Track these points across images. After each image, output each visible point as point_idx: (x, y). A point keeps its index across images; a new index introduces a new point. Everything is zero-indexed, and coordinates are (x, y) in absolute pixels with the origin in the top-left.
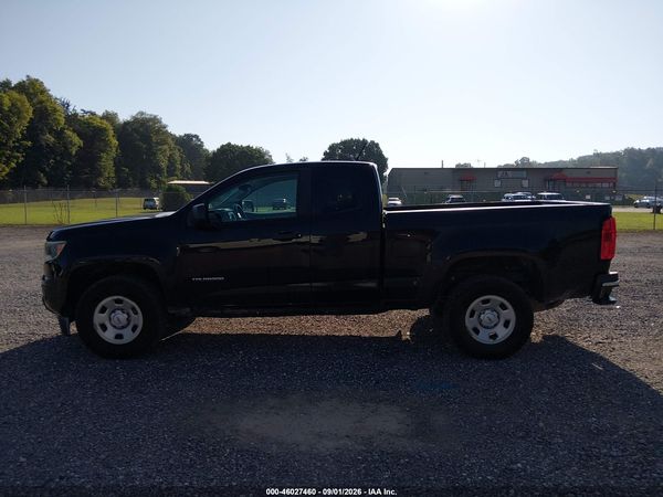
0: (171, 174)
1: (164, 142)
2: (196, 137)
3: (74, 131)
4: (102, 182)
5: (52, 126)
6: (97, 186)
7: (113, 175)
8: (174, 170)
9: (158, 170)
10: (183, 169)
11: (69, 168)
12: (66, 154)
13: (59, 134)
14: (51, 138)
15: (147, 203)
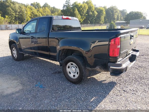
0: (118, 19)
1: (117, 12)
2: (126, 10)
3: (96, 11)
4: (101, 22)
5: (92, 10)
6: (100, 23)
7: (104, 21)
8: (119, 19)
9: (114, 19)
10: (121, 18)
11: (95, 19)
12: (94, 16)
13: (93, 12)
14: (91, 13)
15: (107, 27)
